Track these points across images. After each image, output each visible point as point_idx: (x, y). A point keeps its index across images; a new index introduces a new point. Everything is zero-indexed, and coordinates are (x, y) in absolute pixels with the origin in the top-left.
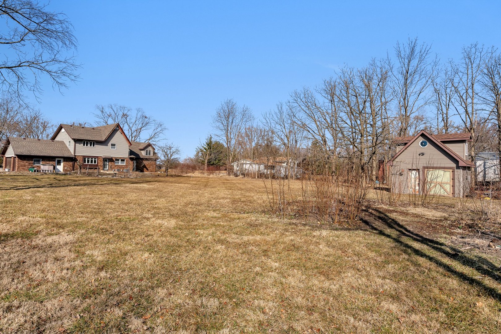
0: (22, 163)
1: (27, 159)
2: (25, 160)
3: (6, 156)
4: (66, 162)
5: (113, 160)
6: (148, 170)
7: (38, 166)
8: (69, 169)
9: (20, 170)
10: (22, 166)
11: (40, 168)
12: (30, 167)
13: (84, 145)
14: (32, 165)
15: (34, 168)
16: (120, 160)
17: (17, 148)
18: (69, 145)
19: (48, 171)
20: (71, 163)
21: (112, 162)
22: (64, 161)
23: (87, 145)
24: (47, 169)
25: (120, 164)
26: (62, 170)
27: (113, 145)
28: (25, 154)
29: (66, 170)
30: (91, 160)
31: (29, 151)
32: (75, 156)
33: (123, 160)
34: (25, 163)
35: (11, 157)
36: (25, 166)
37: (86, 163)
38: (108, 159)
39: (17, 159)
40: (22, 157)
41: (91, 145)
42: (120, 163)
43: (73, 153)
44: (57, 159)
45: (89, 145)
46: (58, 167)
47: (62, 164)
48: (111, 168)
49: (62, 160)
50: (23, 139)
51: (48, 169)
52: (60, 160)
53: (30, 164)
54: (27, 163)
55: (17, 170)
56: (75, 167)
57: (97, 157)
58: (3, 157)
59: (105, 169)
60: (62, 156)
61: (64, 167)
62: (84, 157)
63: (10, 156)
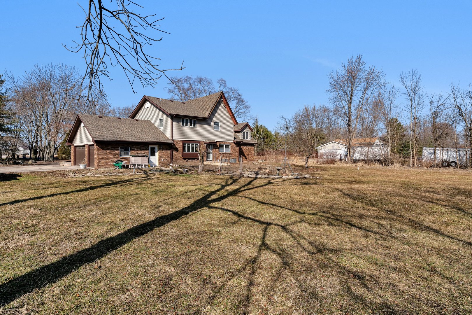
0: (104, 154)
1: (110, 147)
2: (108, 149)
3: (75, 145)
4: (162, 150)
5: (217, 146)
6: (246, 159)
7: (126, 159)
8: (166, 161)
9: (102, 166)
10: (104, 159)
11: (129, 161)
12: (115, 160)
13: (183, 124)
14: (118, 157)
15: (122, 161)
16: (224, 146)
17: (94, 130)
18: (161, 125)
19: (142, 165)
20: (169, 152)
21: (216, 148)
22: (159, 149)
23: (186, 125)
24: (140, 163)
25: (225, 152)
26: (157, 164)
27: (217, 124)
28: (107, 139)
29: (163, 164)
30: (192, 147)
31: (112, 134)
32: (173, 140)
33: (227, 146)
34: (108, 154)
35: (84, 146)
36: (108, 159)
37: (187, 152)
38: (211, 144)
39: (96, 148)
40: (103, 144)
41: (191, 125)
42: (225, 150)
43: (170, 137)
44: (150, 147)
45: (189, 124)
46: (152, 158)
47: (157, 154)
48: (216, 158)
49: (157, 147)
50: (99, 118)
51: (142, 161)
52: (155, 148)
53: (115, 155)
54: (111, 155)
55: (98, 165)
56: (174, 157)
57: (199, 142)
58: (70, 146)
59: (208, 160)
60: (158, 141)
61: (160, 158)
62: (184, 142)
63: (83, 144)
